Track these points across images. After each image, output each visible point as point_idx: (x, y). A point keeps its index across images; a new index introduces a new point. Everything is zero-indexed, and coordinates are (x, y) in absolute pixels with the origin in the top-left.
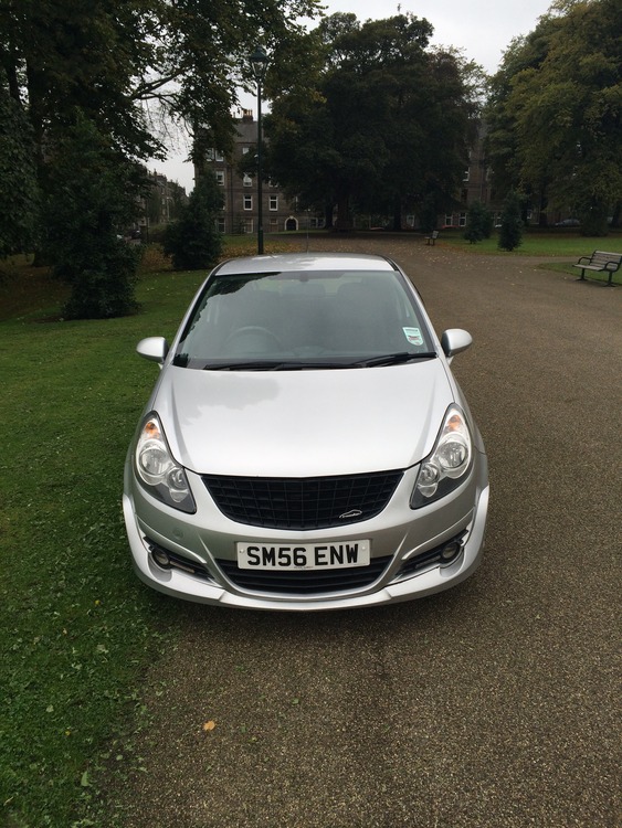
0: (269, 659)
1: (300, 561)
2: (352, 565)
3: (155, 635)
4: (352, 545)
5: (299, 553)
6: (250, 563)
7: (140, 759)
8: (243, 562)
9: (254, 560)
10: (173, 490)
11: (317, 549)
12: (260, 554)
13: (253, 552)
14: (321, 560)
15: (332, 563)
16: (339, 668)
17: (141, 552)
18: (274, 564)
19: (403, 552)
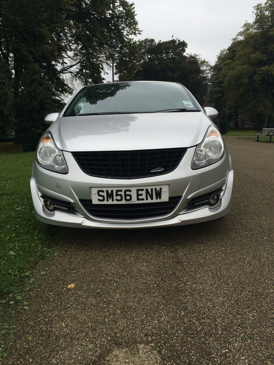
1: (128, 198)
2: (158, 201)
4: (158, 188)
5: (128, 193)
6: (99, 200)
7: (25, 303)
8: (95, 200)
9: (101, 198)
10: (57, 166)
11: (138, 191)
12: (105, 194)
13: (101, 193)
14: (140, 197)
15: (147, 199)
17: (38, 203)
18: (113, 200)
19: (188, 194)
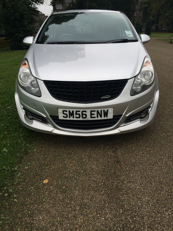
0: (72, 154)
1: (84, 116)
2: (106, 118)
3: (28, 145)
4: (106, 110)
5: (84, 113)
6: (64, 117)
8: (61, 117)
10: (33, 88)
11: (91, 111)
12: (68, 113)
13: (65, 112)
14: (93, 116)
15: (97, 117)
16: (100, 158)
17: (22, 113)
